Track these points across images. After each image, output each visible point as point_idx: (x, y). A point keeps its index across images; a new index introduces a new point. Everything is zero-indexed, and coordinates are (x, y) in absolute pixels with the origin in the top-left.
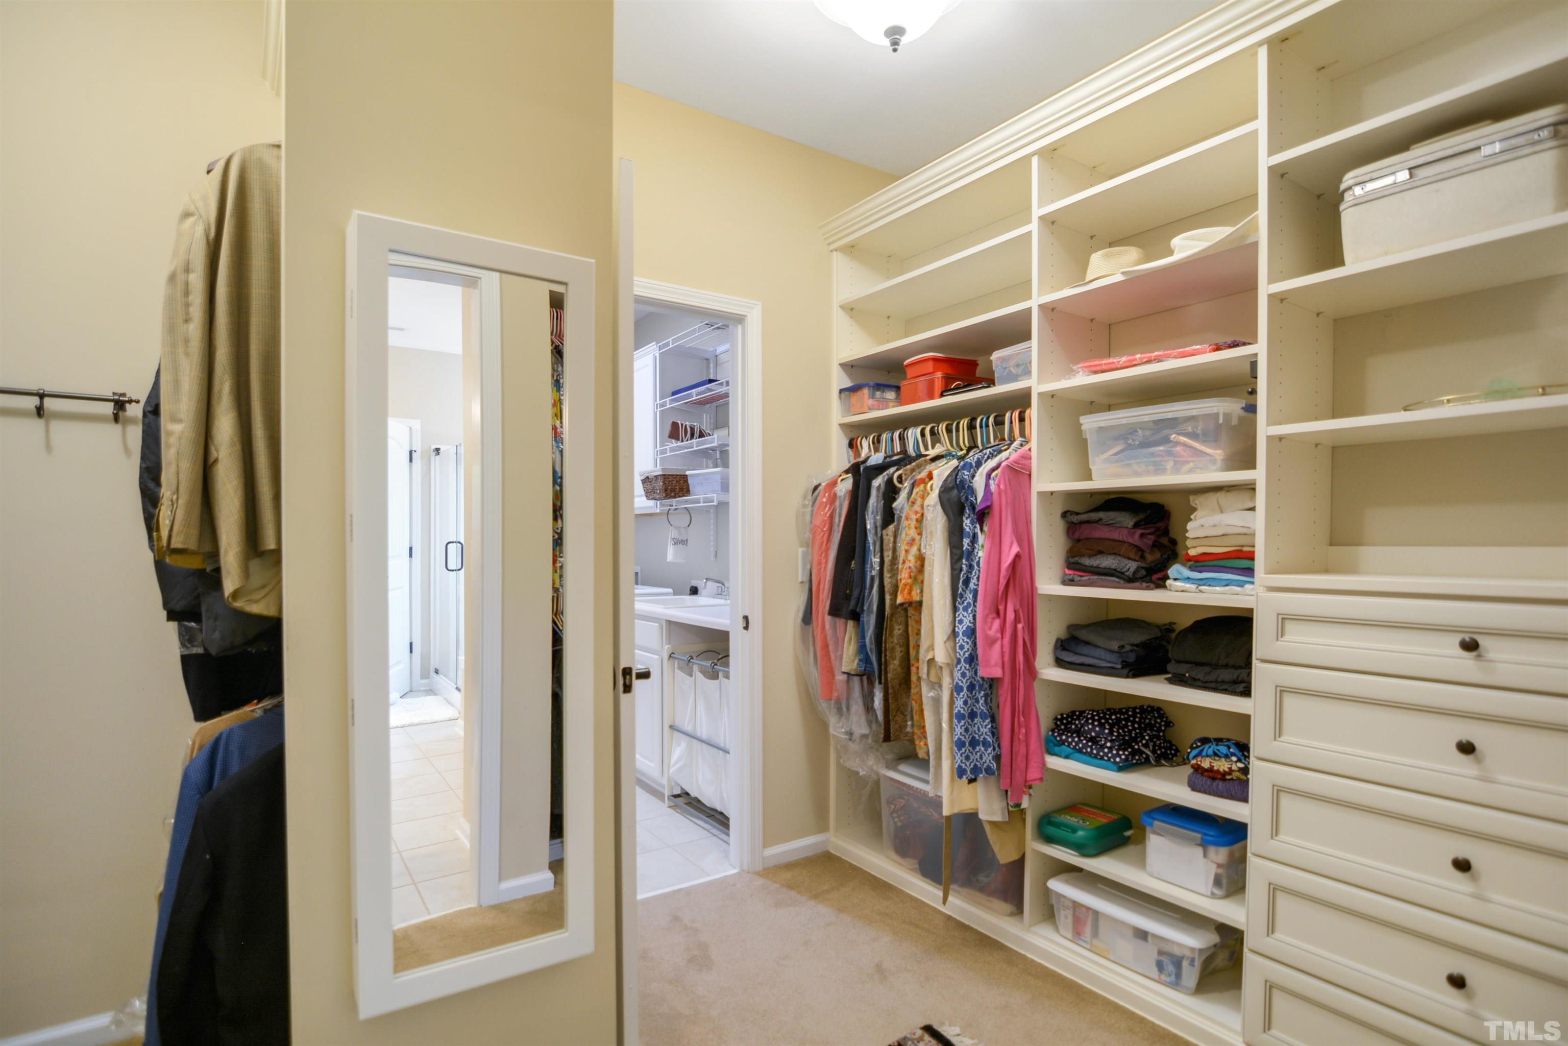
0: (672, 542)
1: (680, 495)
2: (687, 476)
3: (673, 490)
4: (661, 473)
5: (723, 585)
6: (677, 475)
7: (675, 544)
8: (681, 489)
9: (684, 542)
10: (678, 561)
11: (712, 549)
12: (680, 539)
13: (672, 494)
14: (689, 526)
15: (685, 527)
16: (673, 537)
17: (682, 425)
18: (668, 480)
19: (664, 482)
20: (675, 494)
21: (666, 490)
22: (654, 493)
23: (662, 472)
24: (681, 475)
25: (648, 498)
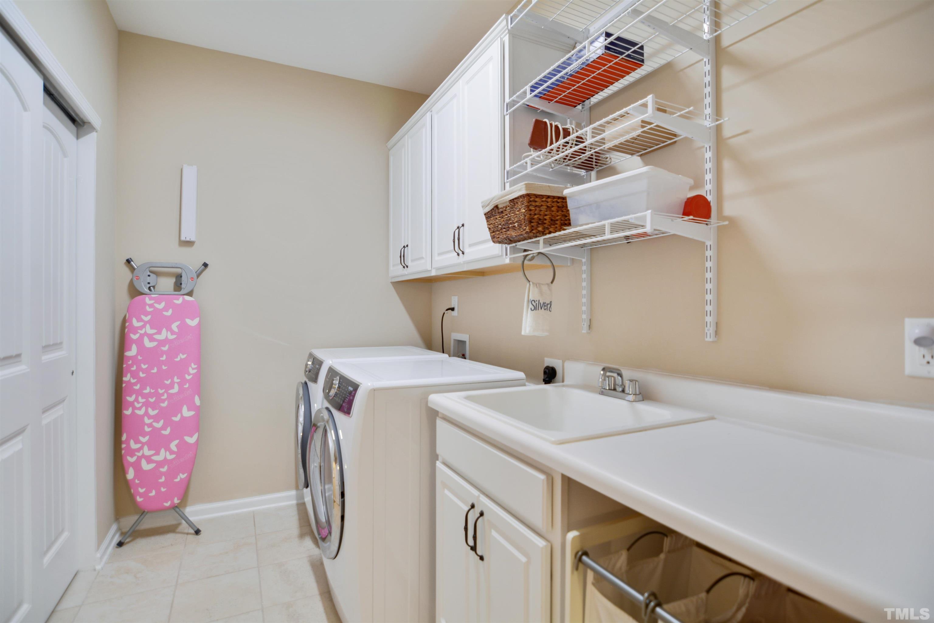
0: (531, 306)
1: (551, 230)
2: (564, 199)
3: (541, 222)
4: (523, 192)
5: (620, 375)
6: (548, 197)
7: (535, 308)
8: (553, 221)
9: (547, 306)
10: (537, 334)
11: (584, 316)
12: (542, 302)
13: (540, 229)
14: (552, 282)
15: (548, 284)
16: (531, 298)
17: (551, 125)
18: (534, 204)
19: (528, 207)
20: (544, 228)
21: (531, 222)
22: (508, 229)
23: (526, 190)
24: (554, 197)
25: (495, 239)
